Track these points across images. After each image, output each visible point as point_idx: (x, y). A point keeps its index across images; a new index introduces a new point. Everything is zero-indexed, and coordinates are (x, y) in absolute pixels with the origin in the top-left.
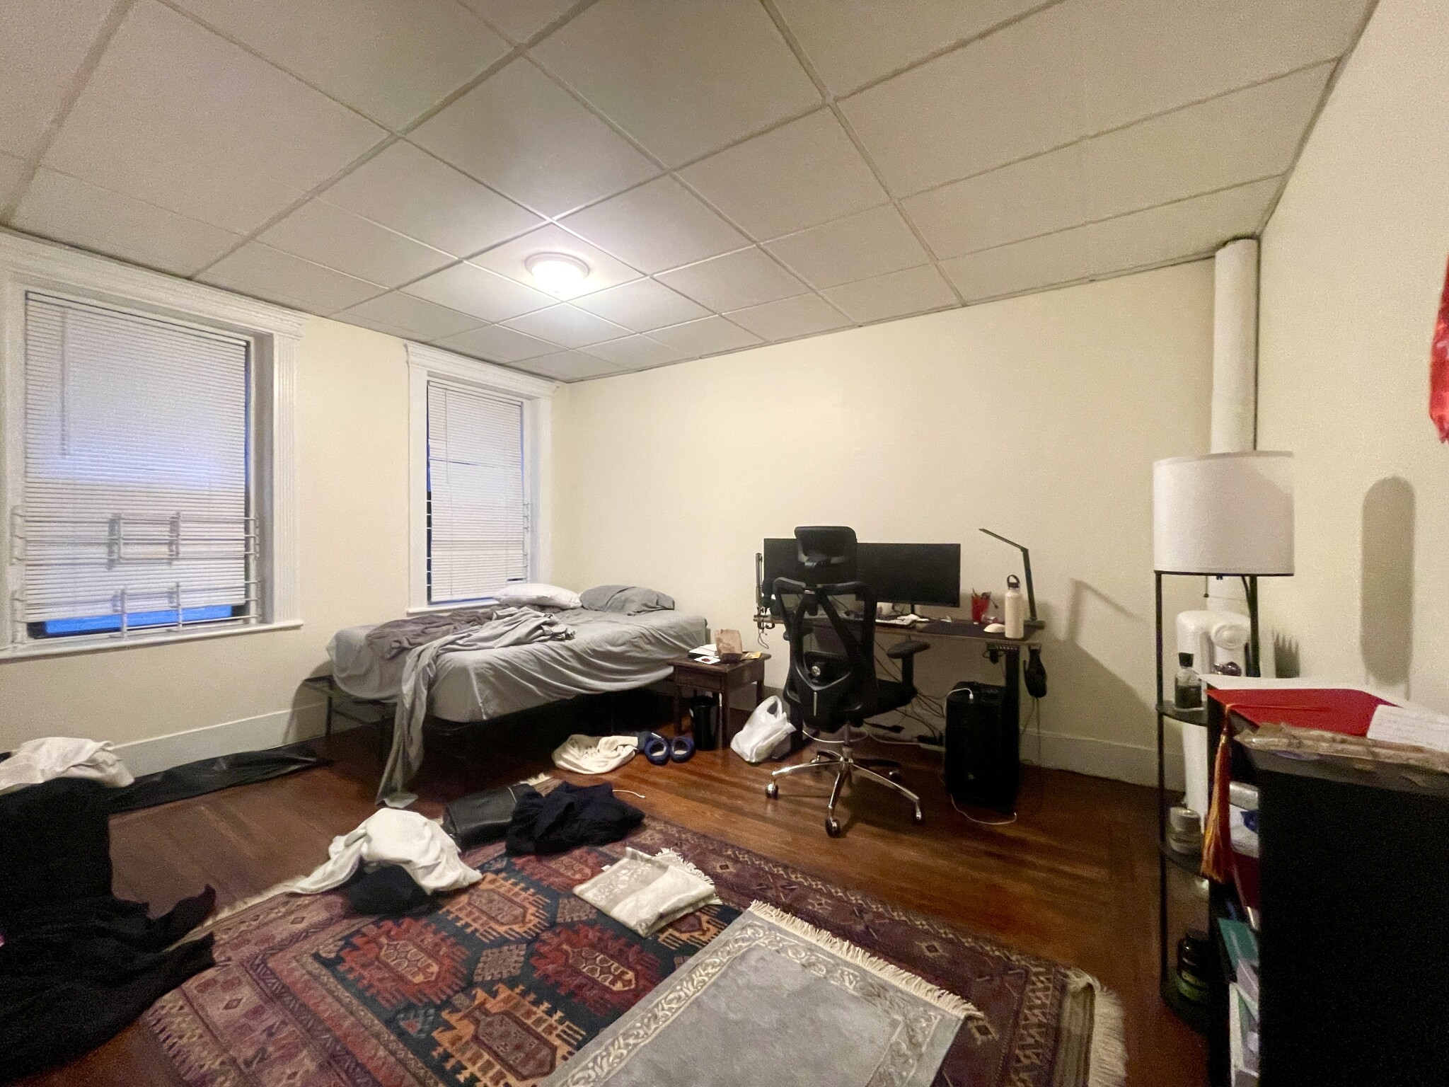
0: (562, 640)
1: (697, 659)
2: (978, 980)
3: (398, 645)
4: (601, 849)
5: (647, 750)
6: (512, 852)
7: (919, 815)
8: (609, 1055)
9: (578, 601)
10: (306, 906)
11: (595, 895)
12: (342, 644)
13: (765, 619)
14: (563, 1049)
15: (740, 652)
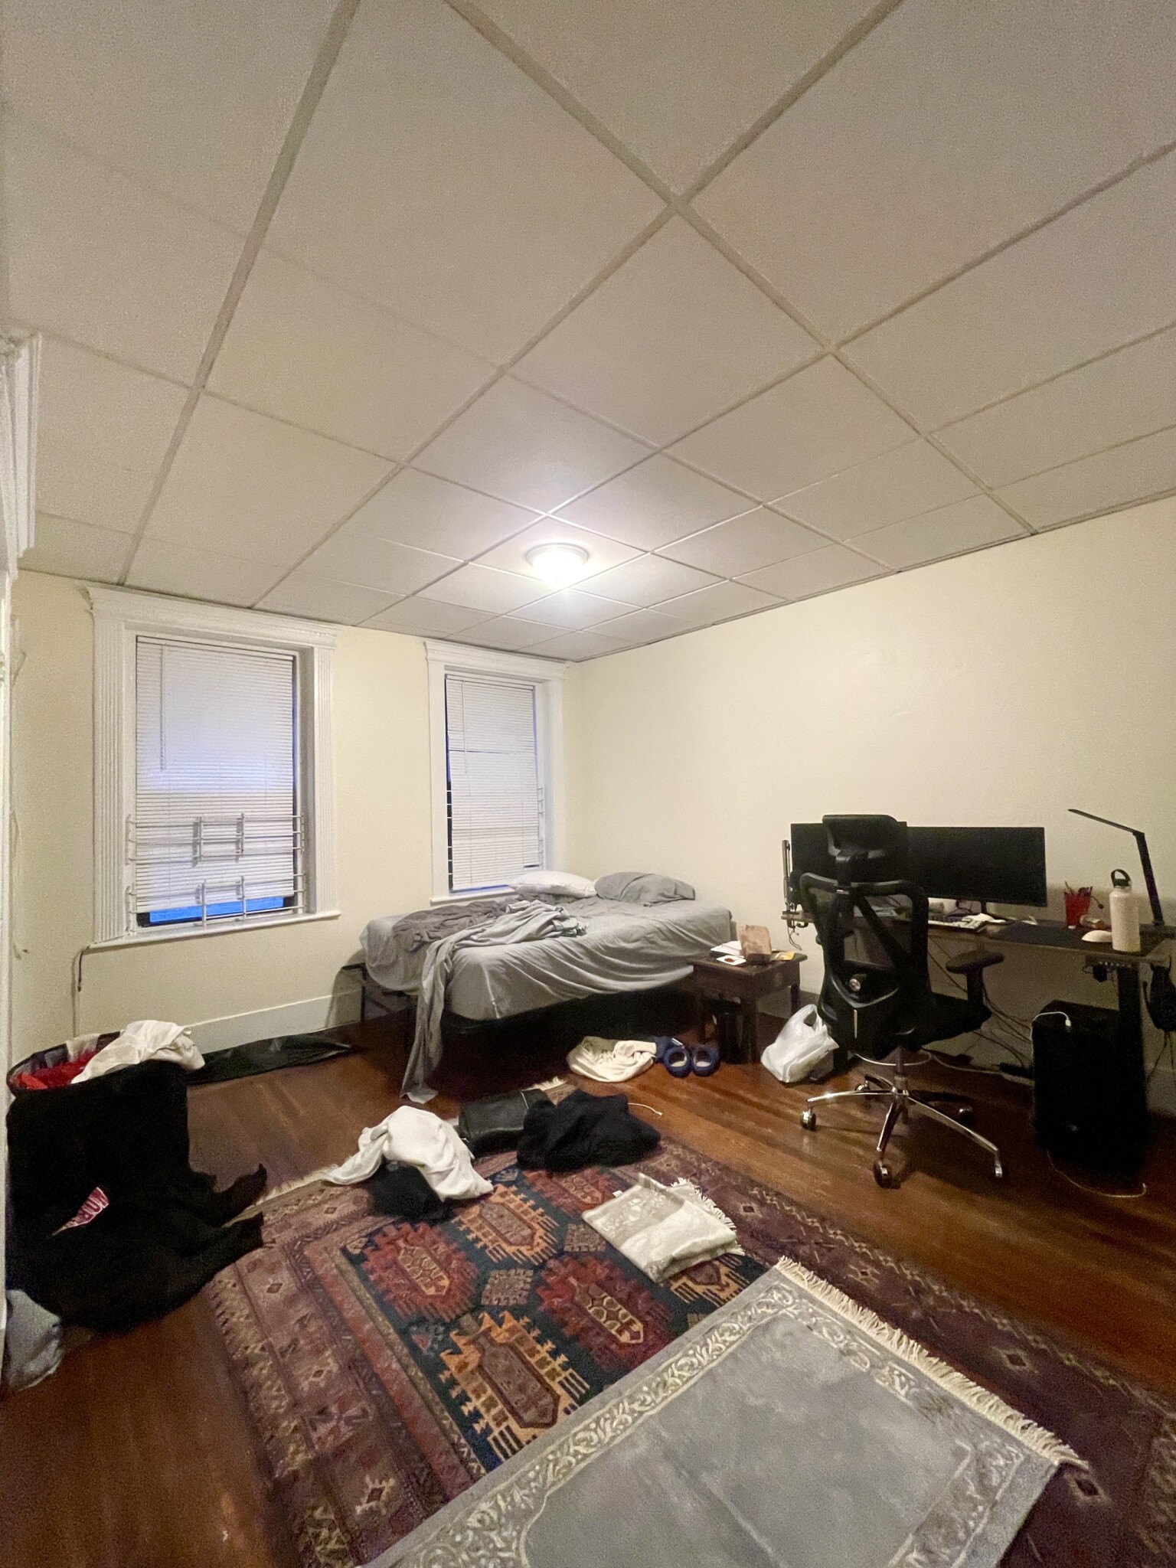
0: (573, 936)
1: (719, 959)
3: (418, 938)
4: (613, 1170)
5: (666, 1059)
6: (523, 1164)
7: (999, 1171)
8: (613, 1418)
9: (592, 888)
10: (337, 1197)
11: (604, 1224)
12: (372, 934)
13: (795, 917)
14: (566, 1401)
15: (769, 953)
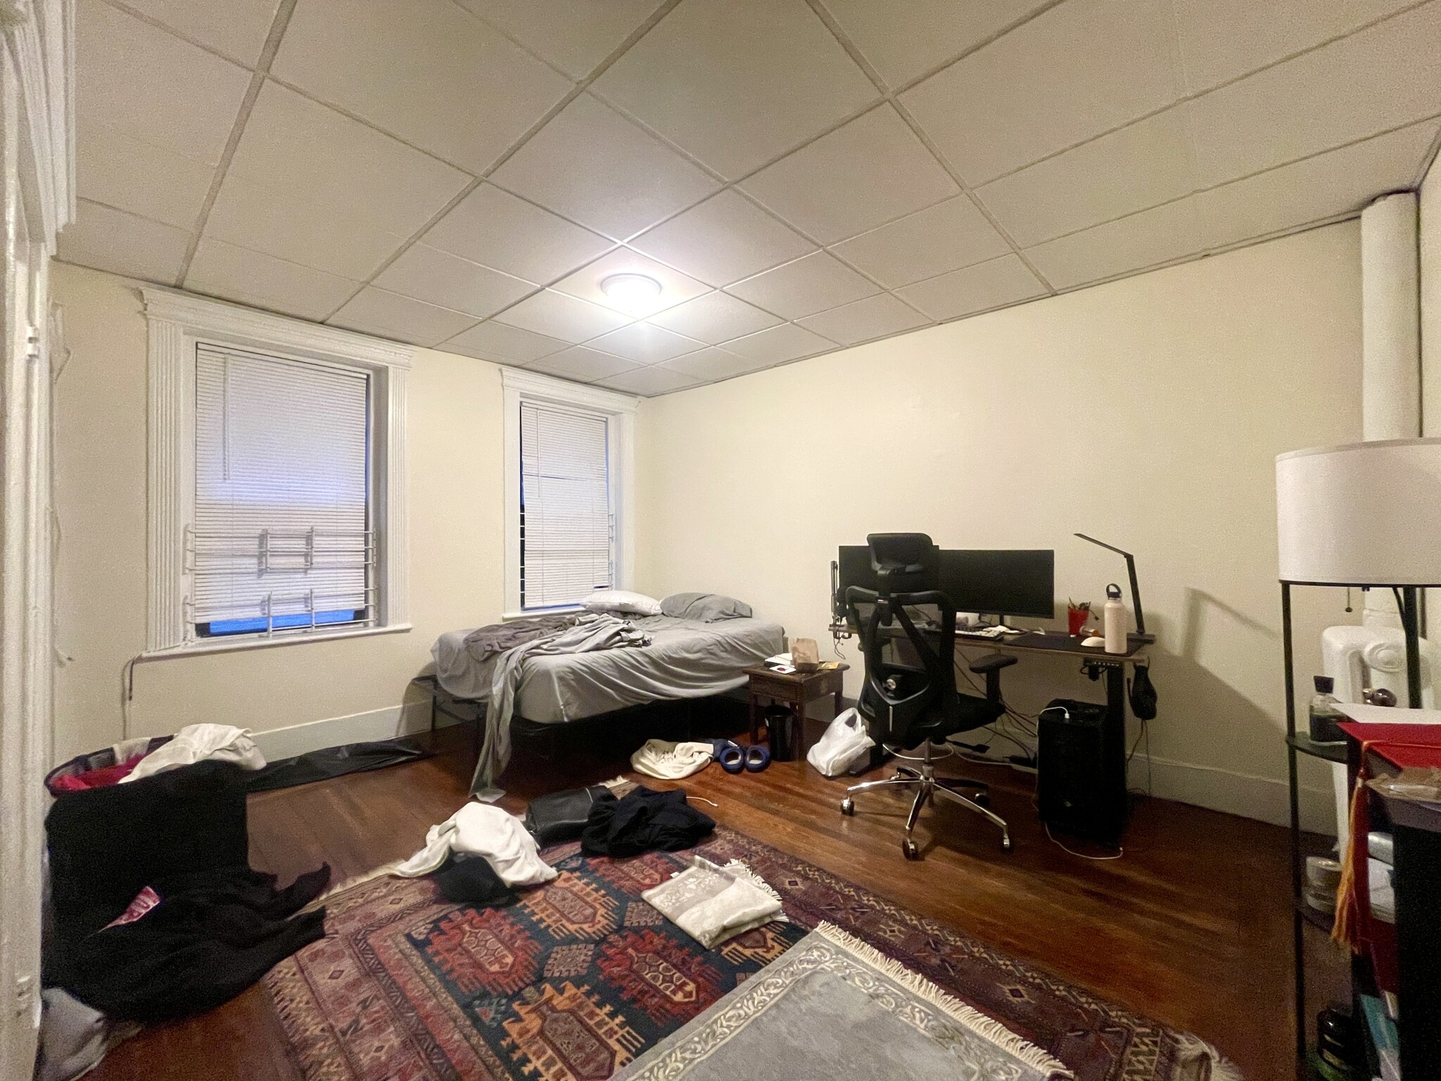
0: (639, 646)
1: (772, 668)
2: (1069, 1034)
3: (490, 648)
4: (671, 855)
5: (722, 758)
6: (587, 853)
7: (1006, 842)
8: (666, 1066)
9: (658, 607)
10: (404, 888)
11: (662, 902)
12: (444, 647)
13: (841, 628)
14: (622, 1054)
15: (816, 662)
